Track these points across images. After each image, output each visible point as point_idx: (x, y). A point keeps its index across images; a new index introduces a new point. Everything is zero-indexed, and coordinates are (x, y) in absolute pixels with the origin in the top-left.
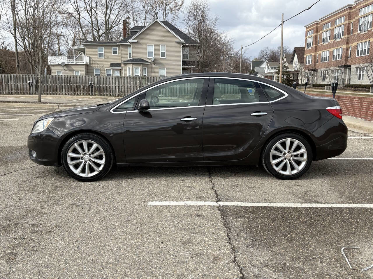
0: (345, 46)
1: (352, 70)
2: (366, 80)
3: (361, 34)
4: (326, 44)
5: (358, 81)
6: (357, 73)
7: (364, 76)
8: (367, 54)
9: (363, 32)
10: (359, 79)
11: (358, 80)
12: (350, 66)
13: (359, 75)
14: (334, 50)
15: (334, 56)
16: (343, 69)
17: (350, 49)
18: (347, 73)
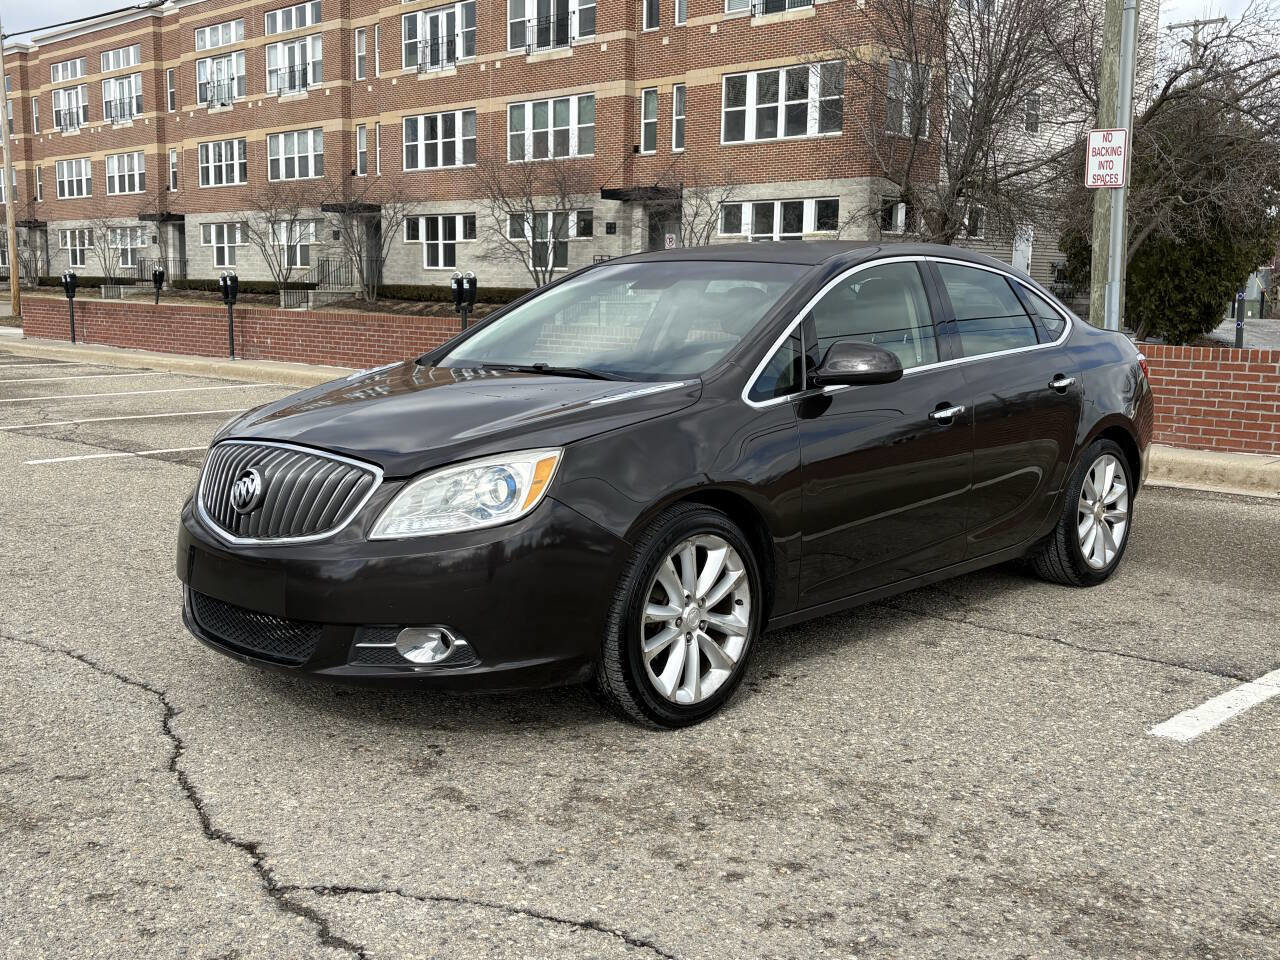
0: (152, 149)
1: (190, 231)
2: (247, 267)
3: (210, 111)
4: (75, 134)
5: (214, 269)
6: (207, 241)
7: (238, 252)
8: (241, 181)
9: (218, 108)
10: (221, 261)
11: (215, 266)
12: (182, 218)
13: (218, 248)
14: (110, 156)
15: (111, 178)
16: (151, 226)
17: (173, 159)
18: (171, 242)
